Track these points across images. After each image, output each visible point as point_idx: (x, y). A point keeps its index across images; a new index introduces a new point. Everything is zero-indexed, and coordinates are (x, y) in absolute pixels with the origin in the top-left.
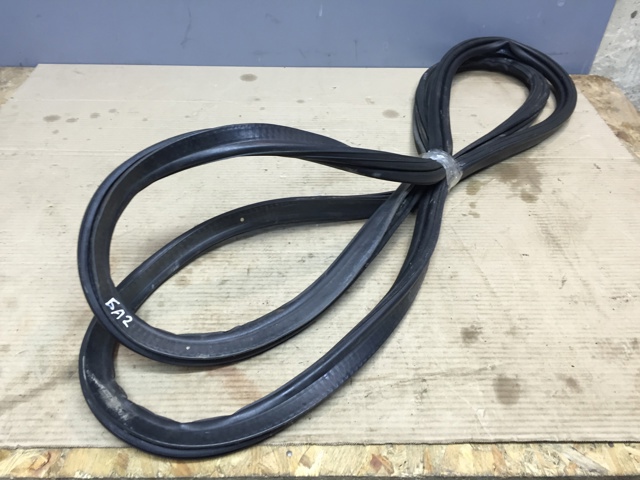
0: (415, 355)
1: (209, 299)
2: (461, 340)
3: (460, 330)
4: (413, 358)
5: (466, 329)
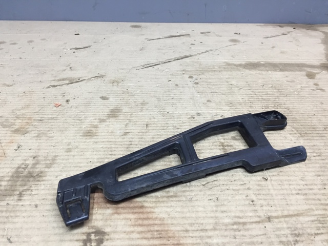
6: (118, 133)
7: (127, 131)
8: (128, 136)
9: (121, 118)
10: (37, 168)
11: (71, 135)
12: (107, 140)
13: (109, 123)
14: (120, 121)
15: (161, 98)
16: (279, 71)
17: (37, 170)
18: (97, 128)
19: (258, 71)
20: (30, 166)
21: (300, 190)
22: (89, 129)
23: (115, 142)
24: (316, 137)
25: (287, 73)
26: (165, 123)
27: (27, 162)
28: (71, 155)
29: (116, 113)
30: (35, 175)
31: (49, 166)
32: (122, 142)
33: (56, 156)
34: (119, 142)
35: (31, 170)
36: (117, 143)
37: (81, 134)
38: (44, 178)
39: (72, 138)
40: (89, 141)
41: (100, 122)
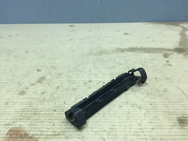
0: (151, 133)
1: (33, 101)
2: (178, 124)
3: (176, 119)
4: (150, 136)
5: (179, 118)
6: (39, 92)
7: (45, 91)
8: (44, 95)
9: (44, 83)
11: (12, 93)
12: (31, 97)
13: (36, 86)
14: (43, 85)
15: (72, 70)
16: (148, 53)
18: (28, 89)
19: (134, 53)
21: (136, 132)
22: (23, 90)
23: (35, 98)
24: (157, 96)
25: (151, 54)
26: (68, 86)
28: (7, 106)
29: (42, 80)
32: (39, 98)
34: (37, 98)
36: (36, 99)
37: (18, 93)
39: (12, 95)
40: (20, 97)
41: (31, 85)
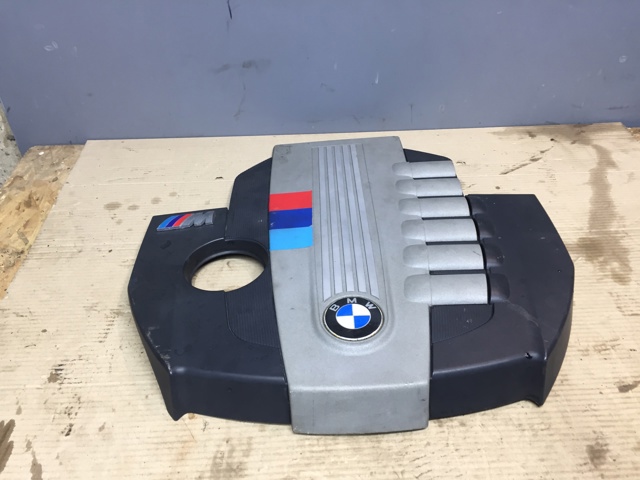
10: (234, 458)
17: (236, 460)
20: (226, 455)
27: (222, 449)
30: (235, 467)
31: (247, 453)
33: (250, 438)
35: (230, 461)
38: (246, 472)
